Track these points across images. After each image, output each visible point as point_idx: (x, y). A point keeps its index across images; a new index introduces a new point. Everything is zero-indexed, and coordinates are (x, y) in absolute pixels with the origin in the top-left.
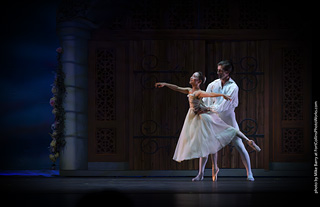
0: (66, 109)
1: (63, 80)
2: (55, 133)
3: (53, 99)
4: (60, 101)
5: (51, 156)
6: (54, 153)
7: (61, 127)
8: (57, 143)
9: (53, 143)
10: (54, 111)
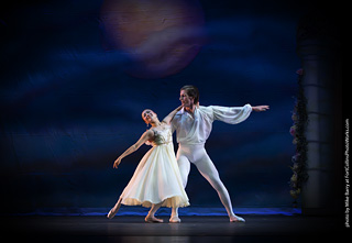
0: (308, 138)
1: (304, 106)
2: (296, 166)
3: (294, 127)
4: (301, 130)
5: (292, 192)
6: (295, 189)
7: (303, 159)
8: (299, 177)
9: (294, 178)
10: (295, 141)
